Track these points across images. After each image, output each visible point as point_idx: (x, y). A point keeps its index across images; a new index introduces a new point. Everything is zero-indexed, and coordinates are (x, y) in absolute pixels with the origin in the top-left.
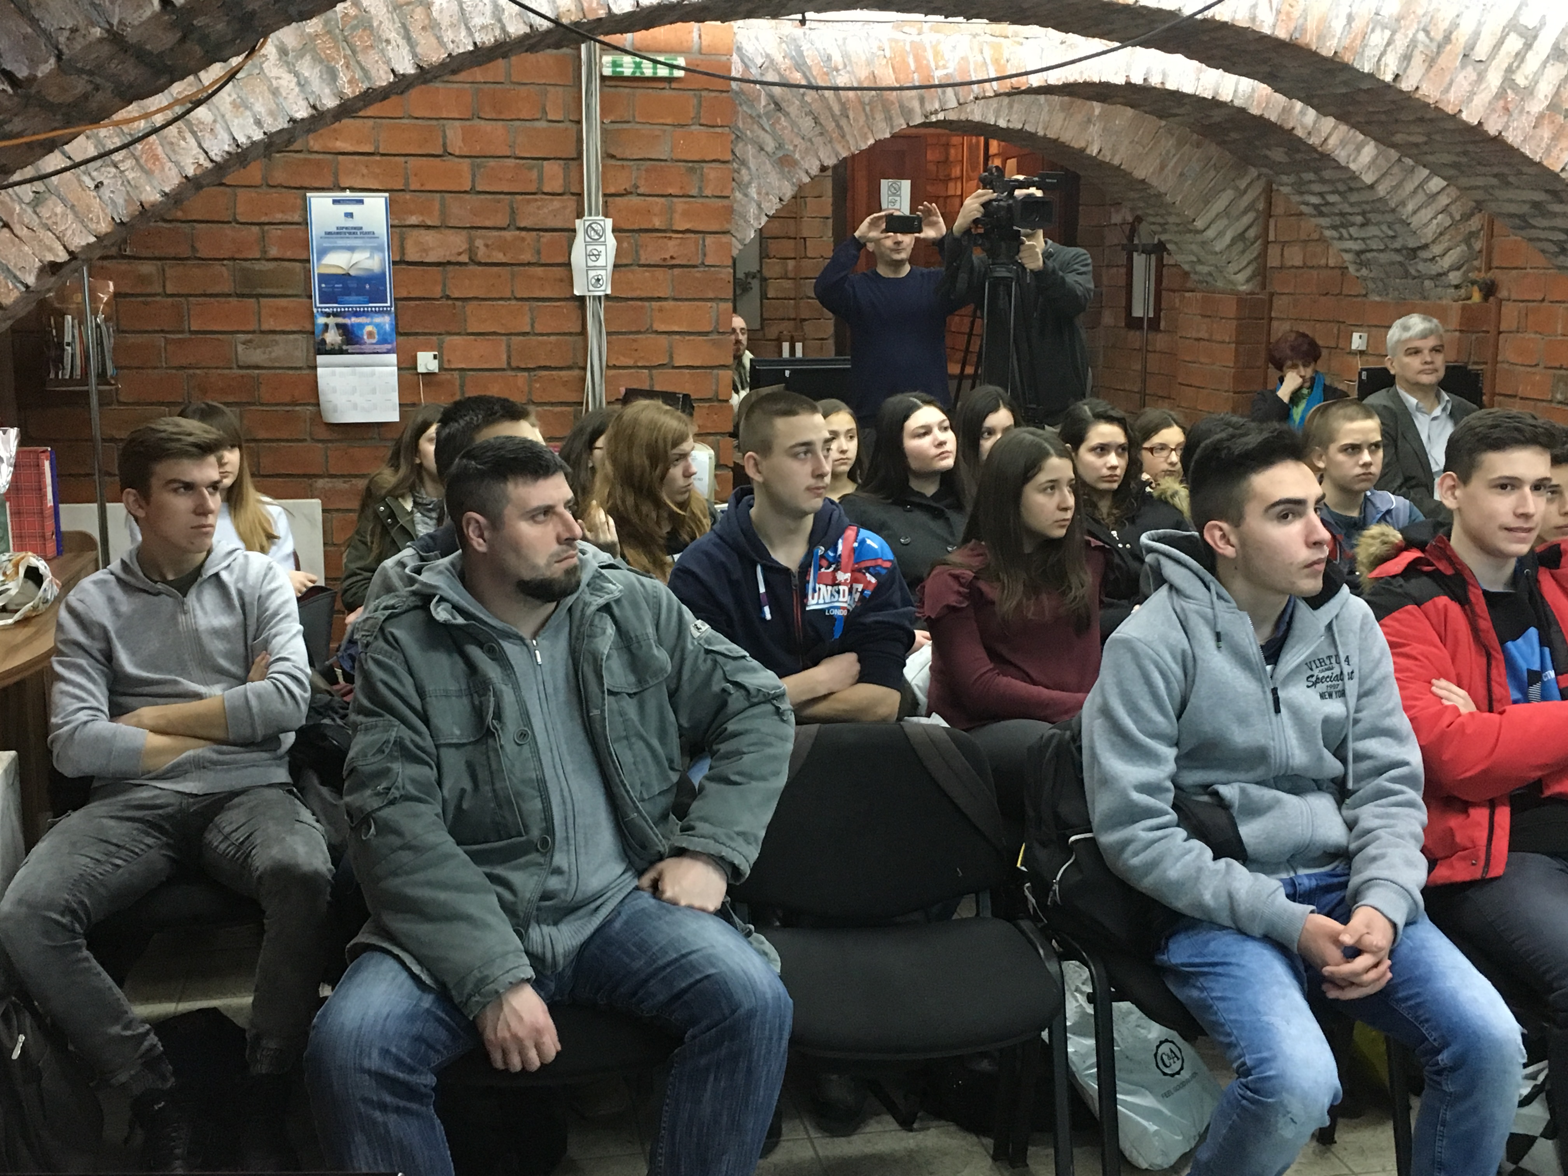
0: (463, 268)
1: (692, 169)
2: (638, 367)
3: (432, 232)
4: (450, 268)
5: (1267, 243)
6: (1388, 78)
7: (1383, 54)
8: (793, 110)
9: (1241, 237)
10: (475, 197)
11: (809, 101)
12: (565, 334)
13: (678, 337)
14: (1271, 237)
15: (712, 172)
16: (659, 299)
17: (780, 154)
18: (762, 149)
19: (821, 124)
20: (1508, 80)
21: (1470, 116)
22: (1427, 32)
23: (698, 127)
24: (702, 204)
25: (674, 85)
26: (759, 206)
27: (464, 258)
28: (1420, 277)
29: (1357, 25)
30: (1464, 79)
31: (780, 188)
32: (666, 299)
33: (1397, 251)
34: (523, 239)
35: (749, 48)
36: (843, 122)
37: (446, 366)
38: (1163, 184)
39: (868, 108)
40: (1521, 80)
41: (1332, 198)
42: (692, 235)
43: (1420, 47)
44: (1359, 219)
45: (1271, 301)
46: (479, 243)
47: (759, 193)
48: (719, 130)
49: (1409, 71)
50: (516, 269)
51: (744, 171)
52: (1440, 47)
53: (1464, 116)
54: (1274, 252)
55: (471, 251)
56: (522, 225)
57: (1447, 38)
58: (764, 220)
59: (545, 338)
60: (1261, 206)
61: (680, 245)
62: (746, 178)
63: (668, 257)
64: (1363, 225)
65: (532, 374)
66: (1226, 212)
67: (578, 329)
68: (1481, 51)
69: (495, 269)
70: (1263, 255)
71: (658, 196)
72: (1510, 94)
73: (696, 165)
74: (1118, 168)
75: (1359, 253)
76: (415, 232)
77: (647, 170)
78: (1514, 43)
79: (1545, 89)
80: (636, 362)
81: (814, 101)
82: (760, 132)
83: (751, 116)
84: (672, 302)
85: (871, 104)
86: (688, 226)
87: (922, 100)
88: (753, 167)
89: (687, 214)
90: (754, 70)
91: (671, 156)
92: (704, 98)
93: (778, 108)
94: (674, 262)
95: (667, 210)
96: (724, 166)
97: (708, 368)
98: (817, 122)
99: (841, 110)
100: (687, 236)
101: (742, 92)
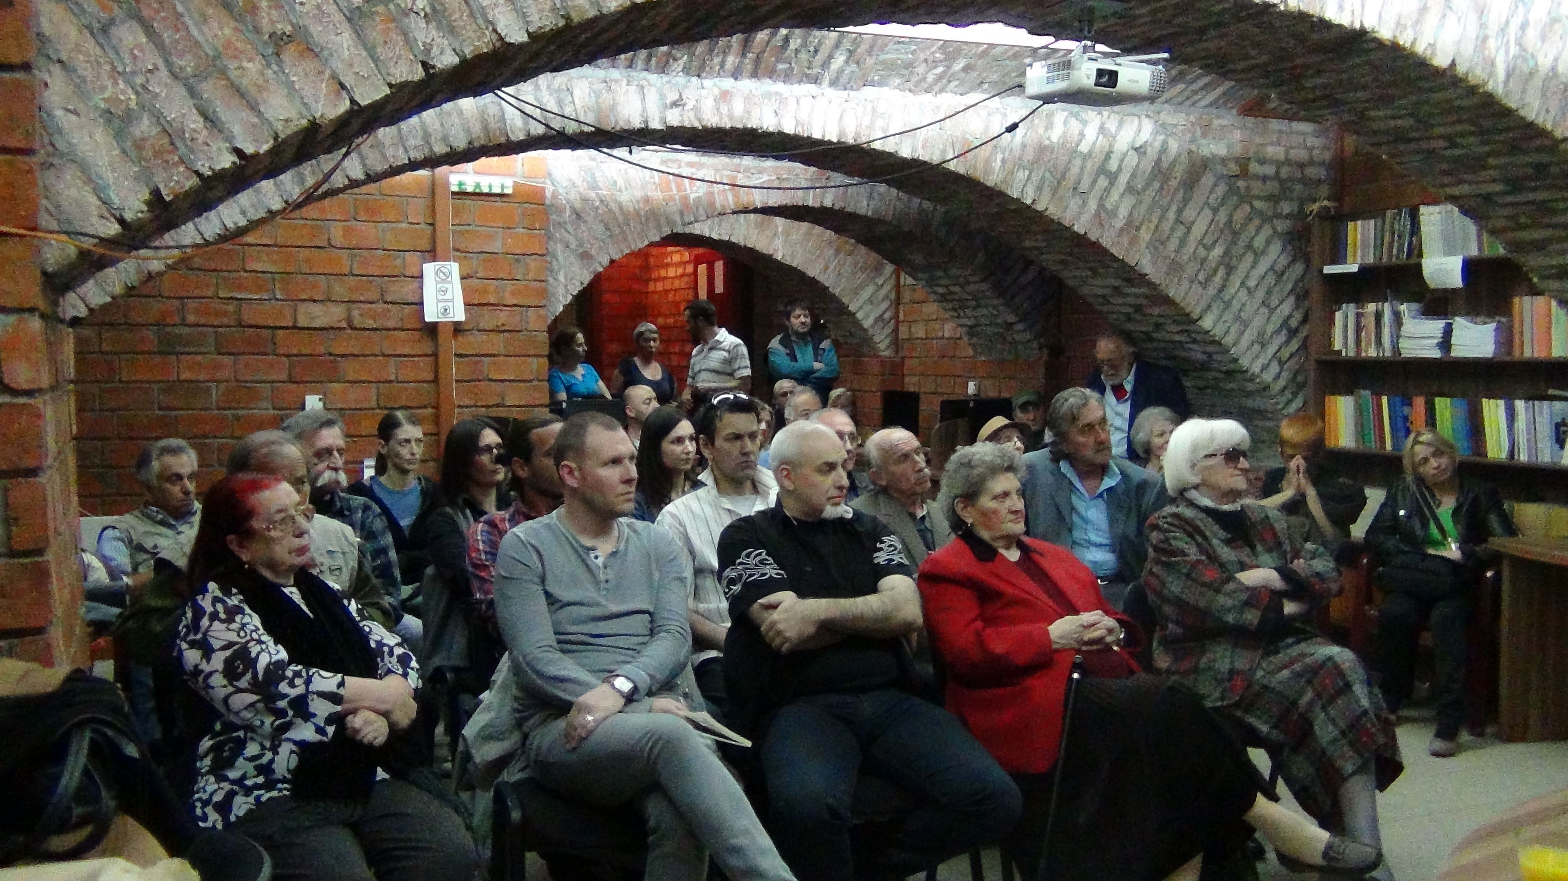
0: (343, 332)
1: (517, 260)
2: (477, 406)
3: (319, 305)
4: (333, 332)
5: (898, 322)
6: (1029, 202)
7: (1024, 186)
8: (590, 219)
9: (880, 318)
10: (352, 278)
11: (601, 213)
12: (422, 382)
13: (508, 384)
14: (901, 317)
15: (533, 263)
16: (492, 355)
17: (581, 251)
18: (568, 247)
19: (610, 230)
20: (1101, 206)
21: (1079, 228)
22: (1051, 173)
23: (522, 230)
24: (525, 285)
25: (505, 199)
26: (566, 286)
27: (344, 324)
28: (1015, 342)
29: (1009, 166)
30: (1074, 203)
31: (581, 275)
32: (498, 355)
33: (997, 325)
34: (389, 311)
35: (556, 174)
36: (625, 228)
38: (827, 280)
39: (643, 219)
40: (1108, 206)
41: (952, 289)
42: (519, 308)
43: (1047, 184)
44: (974, 303)
45: (903, 364)
46: (355, 313)
47: (566, 279)
48: (537, 232)
49: (1042, 197)
50: (384, 332)
51: (555, 263)
52: (1059, 183)
53: (1076, 228)
54: (903, 328)
55: (349, 320)
56: (389, 300)
57: (1063, 176)
58: (570, 298)
59: (406, 384)
60: (893, 296)
61: (509, 315)
62: (556, 268)
63: (500, 324)
64: (975, 308)
66: (870, 301)
67: (430, 376)
68: (1084, 186)
69: (367, 332)
70: (896, 330)
71: (493, 279)
72: (1103, 215)
73: (518, 257)
74: (795, 269)
75: (971, 327)
76: (306, 304)
77: (484, 261)
78: (1103, 182)
79: (1123, 212)
80: (476, 402)
81: (605, 213)
82: (566, 234)
83: (559, 223)
84: (502, 358)
85: (646, 216)
86: (515, 302)
87: (682, 214)
88: (561, 259)
89: (513, 293)
90: (561, 191)
91: (502, 250)
92: (525, 209)
93: (579, 217)
94: (504, 328)
95: (500, 290)
96: (541, 258)
97: (531, 406)
98: (607, 228)
99: (624, 220)
100: (514, 309)
101: (553, 205)
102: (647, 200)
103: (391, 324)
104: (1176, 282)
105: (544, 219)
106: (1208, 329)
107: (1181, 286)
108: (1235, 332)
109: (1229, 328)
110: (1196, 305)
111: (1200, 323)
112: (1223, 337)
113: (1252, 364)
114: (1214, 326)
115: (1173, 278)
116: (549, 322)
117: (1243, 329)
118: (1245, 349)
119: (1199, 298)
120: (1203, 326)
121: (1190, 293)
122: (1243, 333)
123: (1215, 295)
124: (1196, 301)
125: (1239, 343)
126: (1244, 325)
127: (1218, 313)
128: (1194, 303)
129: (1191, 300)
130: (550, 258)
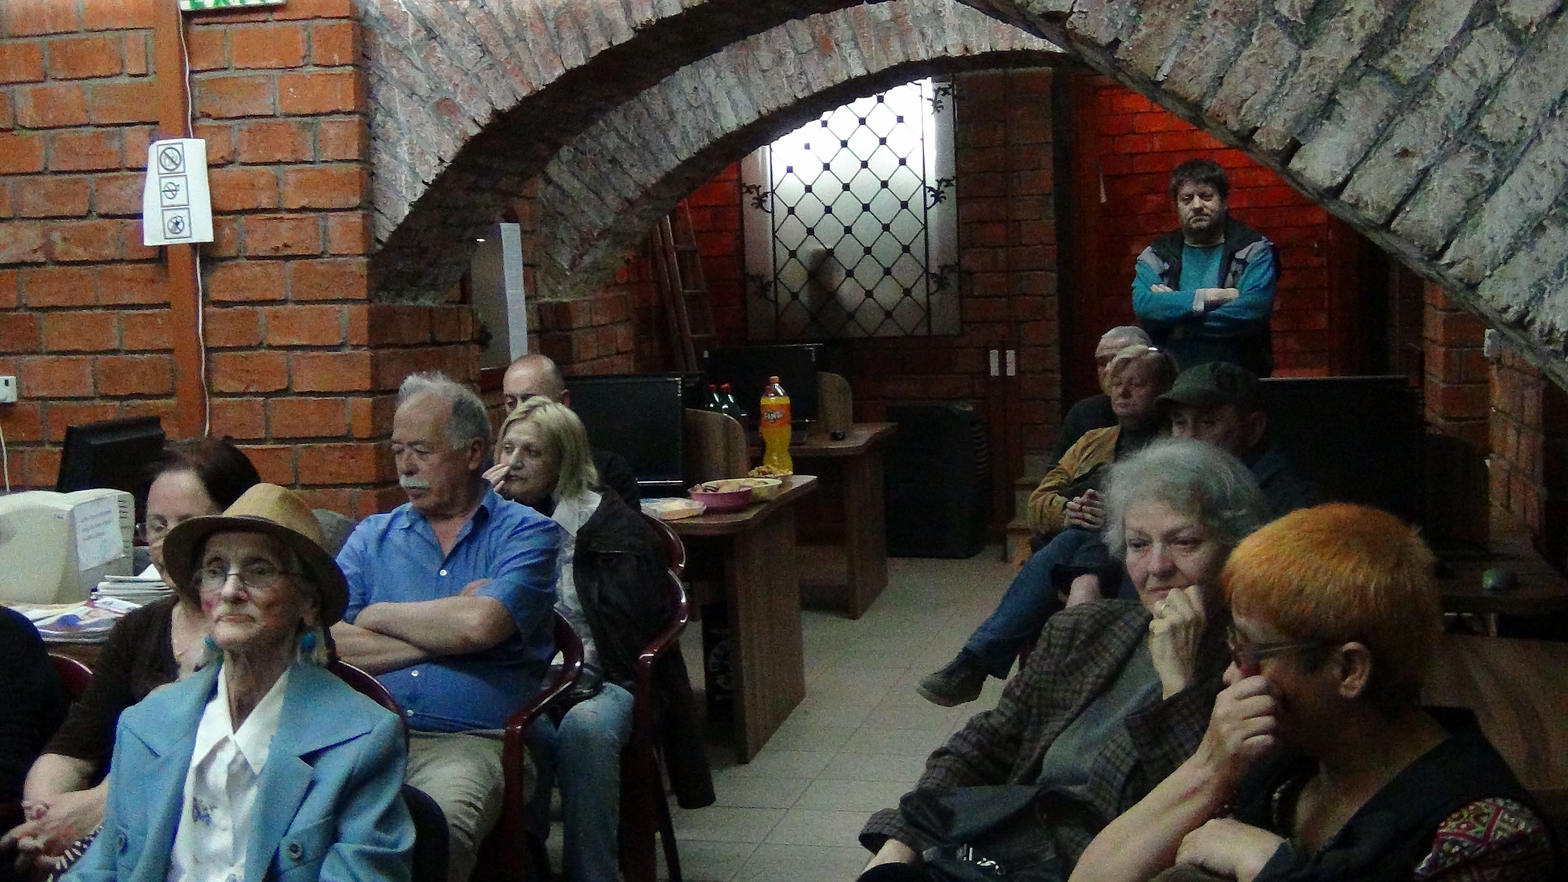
0: (42, 269)
1: (305, 125)
2: (251, 394)
4: (26, 270)
8: (451, 36)
10: (49, 178)
11: (473, 21)
12: (159, 351)
13: (299, 353)
15: (332, 128)
16: (272, 302)
17: (437, 97)
18: (414, 93)
19: (490, 53)
23: (312, 69)
24: (321, 171)
25: (277, 15)
26: (413, 169)
27: (40, 257)
31: (439, 144)
32: (283, 302)
34: (105, 229)
36: (518, 47)
37: (26, 394)
39: (551, 25)
42: (312, 214)
46: (56, 236)
47: (411, 154)
48: (338, 70)
50: (100, 267)
51: (390, 125)
55: (47, 247)
56: (102, 212)
58: (420, 190)
59: (137, 356)
61: (294, 228)
62: (394, 135)
63: (280, 245)
65: (125, 403)
69: (75, 269)
71: (265, 164)
73: (309, 120)
77: (249, 131)
80: (247, 388)
81: (479, 21)
82: (408, 70)
83: (396, 49)
84: (290, 306)
85: (556, 19)
86: (304, 202)
87: (627, 7)
88: (402, 118)
89: (301, 186)
91: (279, 110)
92: (317, 30)
93: (431, 34)
94: (289, 252)
95: (276, 182)
96: (347, 118)
97: (340, 394)
98: (485, 50)
99: (516, 31)
100: (304, 216)
101: (384, 17)
103: (109, 252)
104: (1176, 27)
105: (348, 45)
106: (1327, 184)
107: (1203, 38)
108: (1454, 189)
109: (1425, 173)
110: (1271, 102)
111: (1296, 164)
112: (1399, 208)
113: (1542, 299)
114: (1353, 170)
115: (1161, 15)
116: (384, 236)
117: (1489, 176)
118: (1502, 244)
119: (1285, 77)
120: (1308, 174)
121: (1243, 63)
122: (1493, 188)
123: (1354, 61)
124: (1269, 88)
125: (1475, 226)
126: (1497, 160)
127: (1368, 125)
128: (1262, 97)
129: (1249, 88)
130: (379, 118)
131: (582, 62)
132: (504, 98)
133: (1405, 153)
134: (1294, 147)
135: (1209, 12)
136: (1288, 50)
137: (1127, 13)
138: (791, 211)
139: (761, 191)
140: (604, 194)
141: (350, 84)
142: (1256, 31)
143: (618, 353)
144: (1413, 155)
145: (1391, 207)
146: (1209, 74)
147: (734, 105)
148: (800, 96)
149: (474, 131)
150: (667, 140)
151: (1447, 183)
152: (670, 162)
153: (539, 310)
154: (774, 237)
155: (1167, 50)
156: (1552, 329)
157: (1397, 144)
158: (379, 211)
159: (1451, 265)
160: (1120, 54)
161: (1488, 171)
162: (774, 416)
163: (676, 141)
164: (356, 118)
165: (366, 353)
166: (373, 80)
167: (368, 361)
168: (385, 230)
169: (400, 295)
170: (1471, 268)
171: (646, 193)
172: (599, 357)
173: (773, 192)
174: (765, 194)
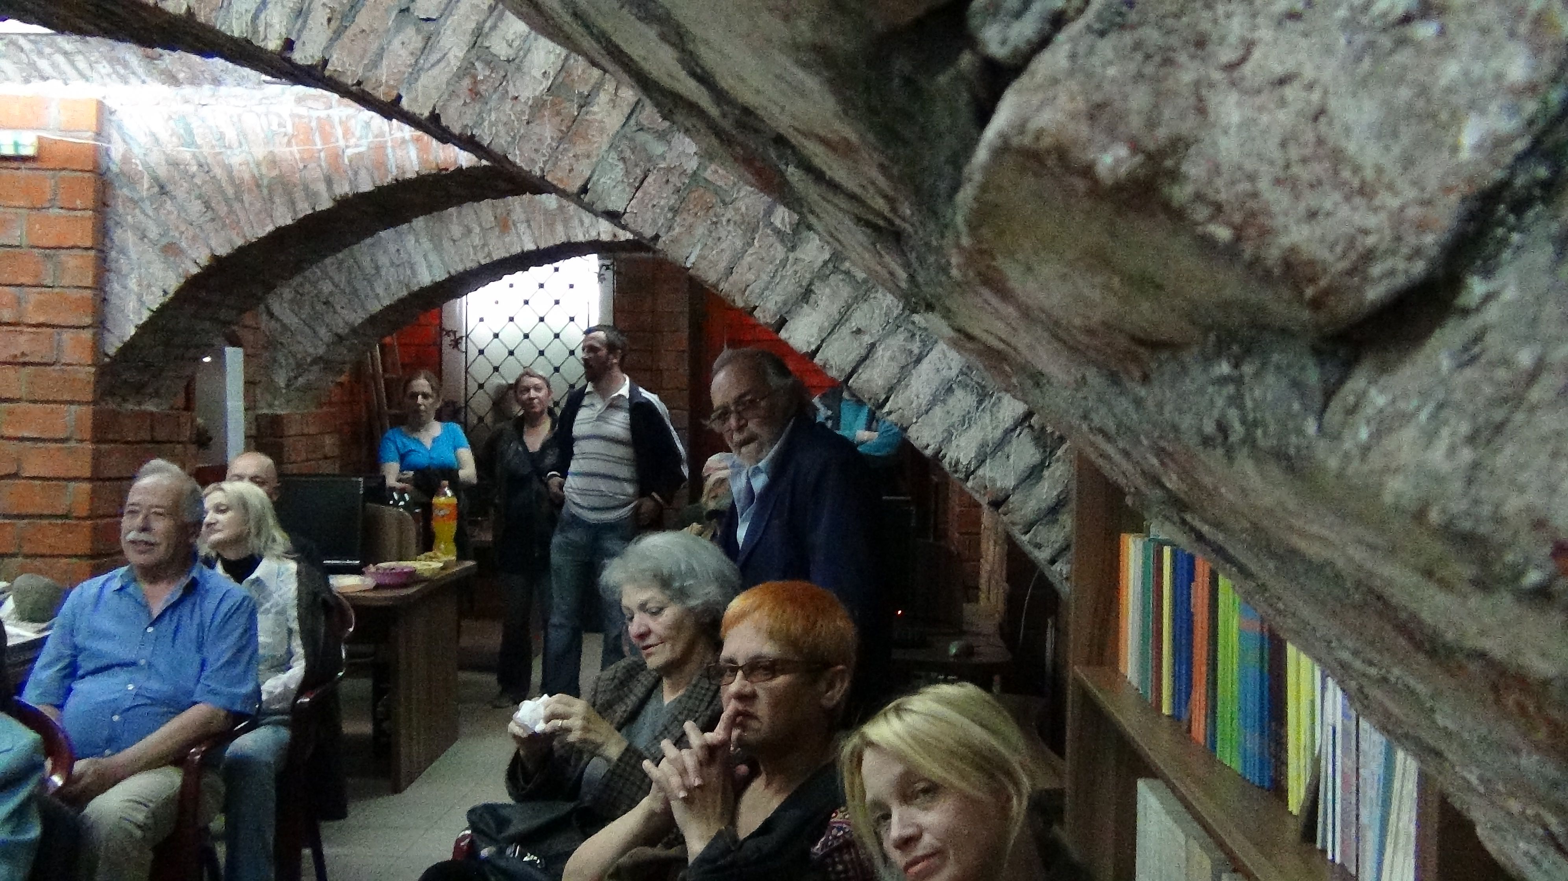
1: (48, 256)
6: (275, 44)
8: (180, 193)
11: (199, 183)
13: (28, 444)
15: (71, 260)
17: (164, 241)
18: (145, 237)
19: (213, 209)
23: (57, 211)
24: (59, 295)
25: (31, 165)
26: (140, 299)
30: (402, 47)
31: (164, 280)
32: (19, 400)
36: (237, 206)
39: (265, 191)
42: (49, 330)
47: (140, 285)
48: (79, 213)
51: (122, 262)
58: (145, 315)
61: (33, 340)
62: (125, 269)
63: (18, 353)
71: (9, 285)
73: (52, 252)
81: (205, 182)
82: (142, 217)
83: (131, 200)
84: (24, 405)
85: (270, 188)
86: (41, 319)
87: (329, 182)
88: (134, 256)
89: (40, 306)
90: (136, 150)
91: (25, 242)
92: (63, 179)
93: (163, 190)
94: (27, 359)
95: (19, 301)
96: (85, 253)
97: (64, 479)
98: (208, 206)
99: (236, 192)
100: (39, 330)
101: (122, 172)
102: (273, 161)
104: (700, 230)
105: (90, 193)
106: (805, 350)
107: (719, 239)
108: (892, 359)
109: (873, 346)
110: (767, 288)
111: (783, 335)
112: (854, 371)
113: (950, 441)
114: (823, 341)
115: (690, 220)
116: (112, 351)
117: (916, 351)
118: (924, 399)
119: (776, 271)
120: (791, 342)
121: (748, 259)
122: (918, 360)
123: (825, 263)
124: (765, 277)
125: (907, 386)
126: (922, 341)
127: (834, 310)
128: (761, 284)
129: (751, 276)
130: (113, 254)
131: (289, 222)
132: (221, 246)
133: (859, 331)
134: (782, 323)
135: (724, 220)
136: (779, 251)
137: (665, 217)
138: (481, 352)
139: (458, 336)
140: (317, 329)
141: (89, 225)
142: (757, 236)
143: (326, 458)
144: (864, 333)
145: (848, 369)
146: (722, 265)
147: (430, 267)
148: (483, 262)
149: (195, 270)
150: (373, 289)
151: (888, 354)
152: (375, 307)
153: (257, 419)
154: (466, 372)
155: (695, 245)
156: (958, 462)
157: (853, 324)
158: (109, 331)
159: (890, 413)
160: (660, 245)
161: (916, 347)
162: (442, 513)
163: (380, 291)
164: (92, 253)
165: (89, 446)
166: (110, 223)
167: (90, 453)
168: (113, 346)
169: (125, 400)
170: (902, 416)
171: (354, 331)
172: (308, 460)
173: (467, 336)
174: (461, 338)
